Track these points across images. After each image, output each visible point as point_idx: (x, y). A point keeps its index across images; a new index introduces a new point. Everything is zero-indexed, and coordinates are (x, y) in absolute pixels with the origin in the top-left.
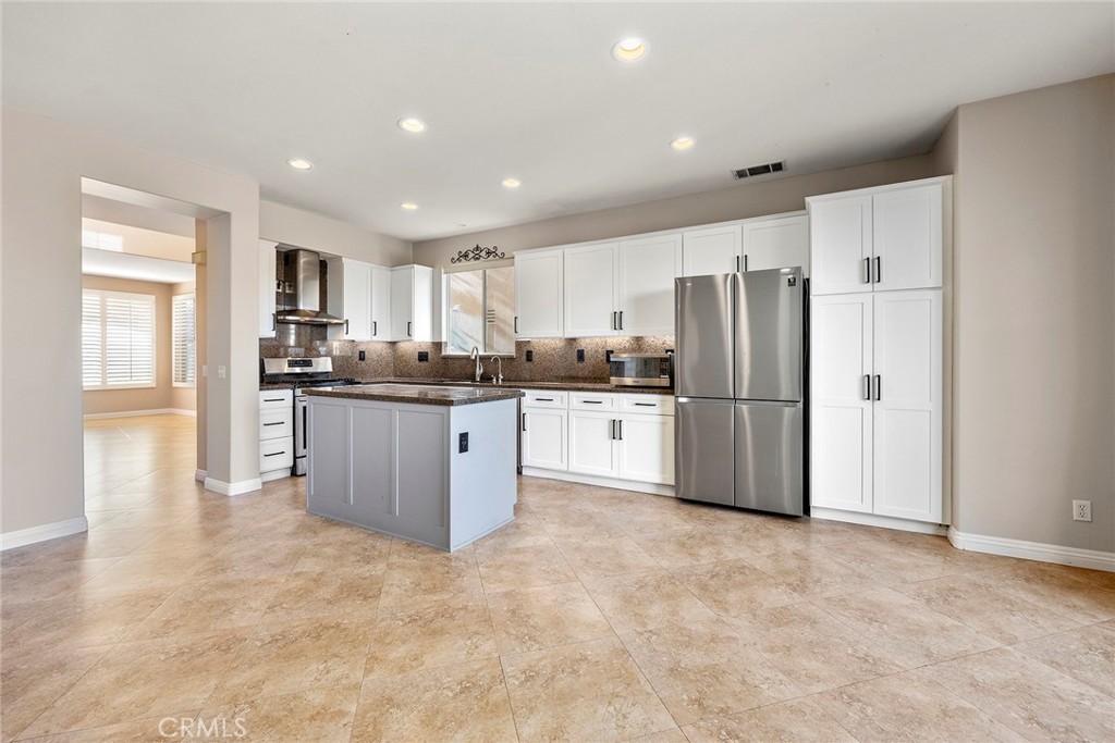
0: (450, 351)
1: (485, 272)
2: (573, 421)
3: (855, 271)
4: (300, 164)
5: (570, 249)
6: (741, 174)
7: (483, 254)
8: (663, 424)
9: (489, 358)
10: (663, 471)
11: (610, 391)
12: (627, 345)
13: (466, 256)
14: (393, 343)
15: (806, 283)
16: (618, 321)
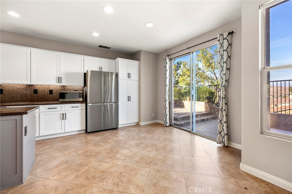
5: (34, 50)
6: (100, 46)
10: (82, 126)
16: (59, 80)
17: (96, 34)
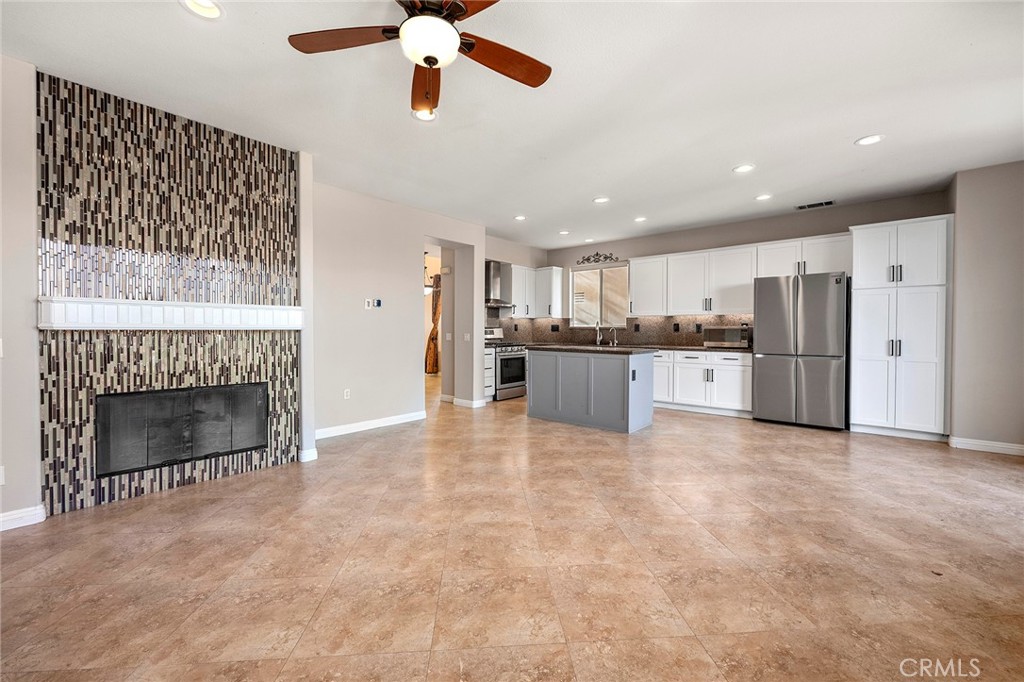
0: (574, 324)
1: (601, 272)
2: (677, 370)
3: (884, 273)
4: (520, 218)
5: (671, 257)
6: (801, 208)
7: (602, 258)
8: (744, 371)
9: (608, 329)
10: (743, 401)
11: (705, 350)
12: (712, 320)
13: (588, 260)
14: (532, 319)
15: (849, 280)
16: (708, 304)
17: (764, 197)
